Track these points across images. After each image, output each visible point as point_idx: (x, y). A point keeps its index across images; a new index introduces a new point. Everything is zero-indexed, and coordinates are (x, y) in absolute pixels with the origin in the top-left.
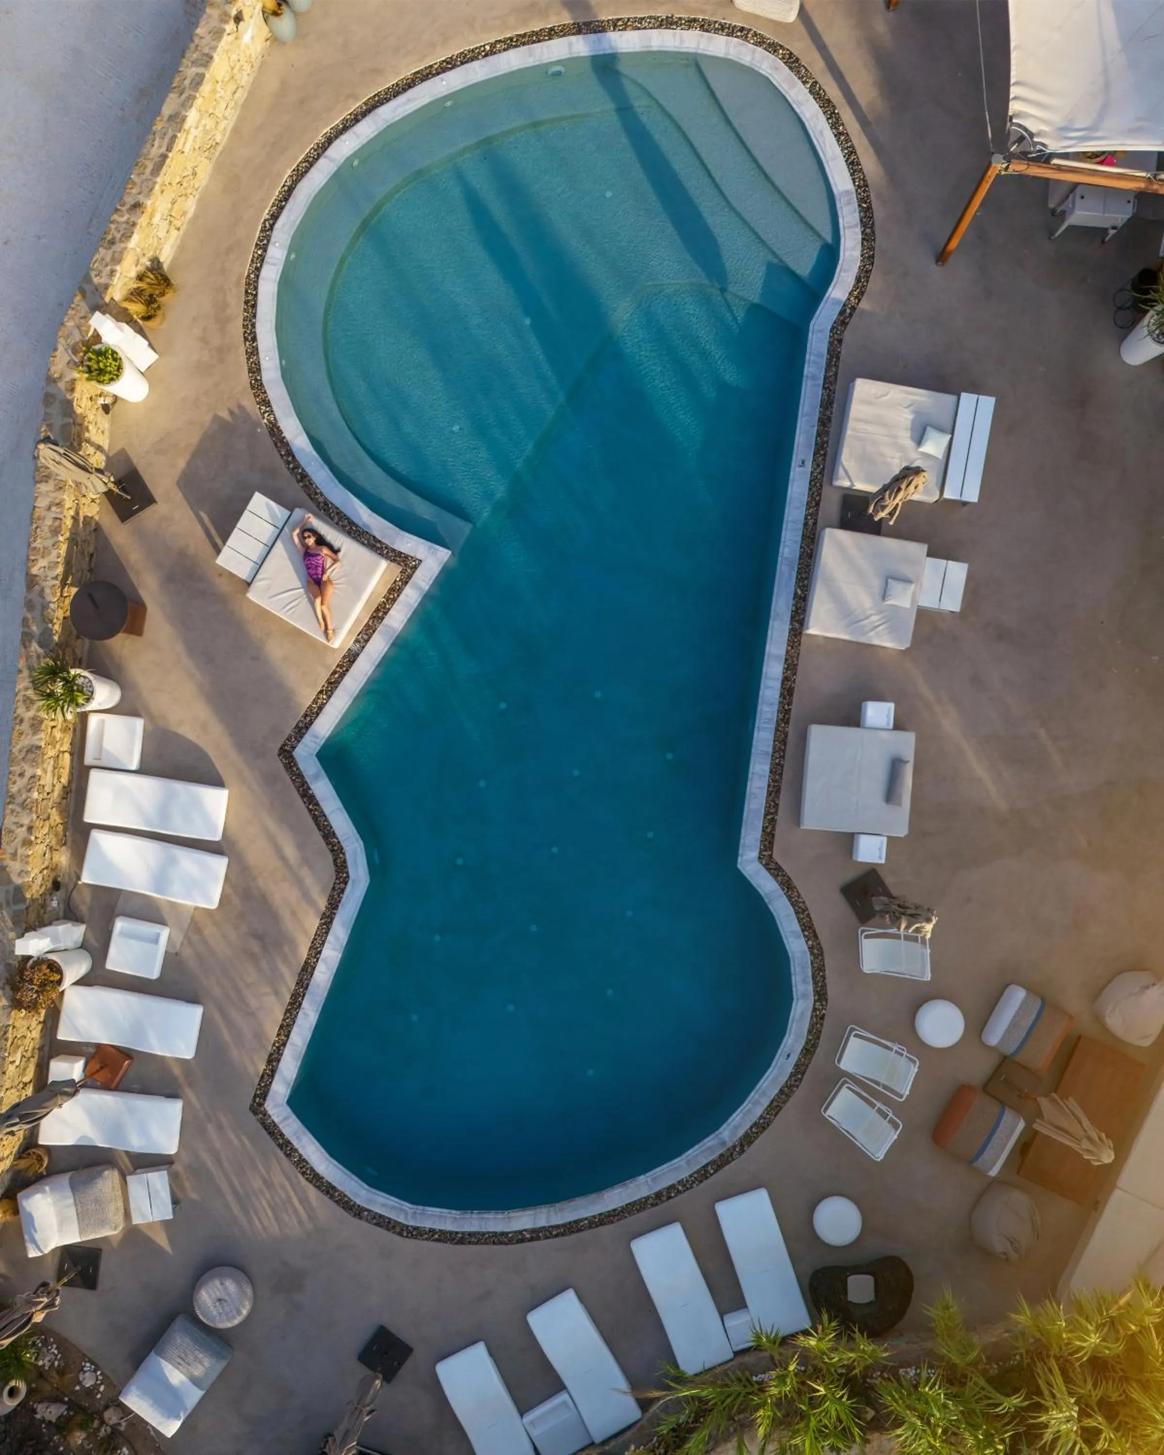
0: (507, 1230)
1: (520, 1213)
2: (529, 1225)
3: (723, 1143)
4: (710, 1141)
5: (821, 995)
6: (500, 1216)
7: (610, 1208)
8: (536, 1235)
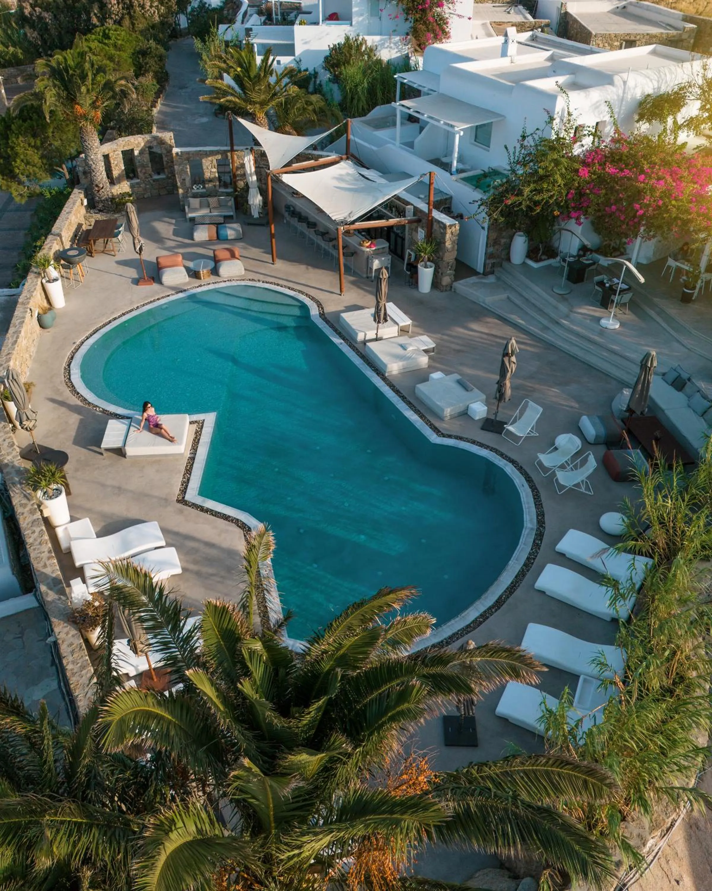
0: (468, 623)
1: (467, 611)
2: (477, 614)
3: (532, 529)
4: (525, 532)
5: (513, 462)
6: (457, 619)
7: (509, 582)
8: (485, 616)
